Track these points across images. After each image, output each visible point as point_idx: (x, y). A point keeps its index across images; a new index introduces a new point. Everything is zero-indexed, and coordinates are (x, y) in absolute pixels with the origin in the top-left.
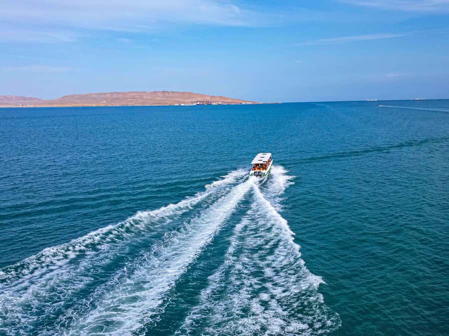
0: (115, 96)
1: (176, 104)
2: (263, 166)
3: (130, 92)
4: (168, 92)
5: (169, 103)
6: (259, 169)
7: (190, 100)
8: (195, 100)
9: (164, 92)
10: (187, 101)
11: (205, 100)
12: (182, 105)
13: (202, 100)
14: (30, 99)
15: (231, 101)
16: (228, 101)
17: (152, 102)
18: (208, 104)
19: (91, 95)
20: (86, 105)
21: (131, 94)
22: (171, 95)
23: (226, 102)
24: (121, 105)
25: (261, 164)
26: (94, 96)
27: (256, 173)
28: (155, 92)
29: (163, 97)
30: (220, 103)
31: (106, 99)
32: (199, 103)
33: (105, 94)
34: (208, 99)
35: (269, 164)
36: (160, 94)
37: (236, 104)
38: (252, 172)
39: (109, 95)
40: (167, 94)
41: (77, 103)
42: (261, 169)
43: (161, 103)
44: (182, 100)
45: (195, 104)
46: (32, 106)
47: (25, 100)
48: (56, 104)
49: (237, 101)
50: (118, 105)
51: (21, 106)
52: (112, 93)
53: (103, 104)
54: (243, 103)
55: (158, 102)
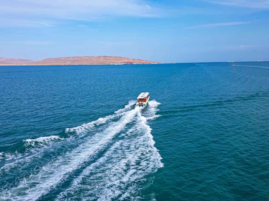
0: (75, 59)
1: (111, 64)
2: (144, 100)
3: (84, 57)
4: (107, 56)
5: (108, 63)
6: (142, 101)
7: (120, 62)
8: (123, 61)
9: (105, 57)
10: (118, 62)
11: (129, 62)
12: (115, 64)
13: (127, 62)
14: (25, 60)
15: (145, 62)
16: (143, 62)
17: (98, 63)
18: (131, 64)
19: (61, 58)
20: (58, 64)
21: (85, 58)
22: (109, 58)
23: (141, 63)
24: (79, 64)
25: (143, 99)
26: (63, 59)
27: (140, 104)
28: (99, 57)
29: (104, 60)
30: (138, 63)
31: (70, 61)
32: (125, 63)
33: (69, 58)
34: (131, 61)
35: (147, 99)
36: (102, 58)
37: (148, 64)
38: (138, 103)
39: (71, 58)
40: (106, 58)
41: (52, 63)
42: (143, 101)
43: (102, 63)
44: (115, 61)
45: (123, 64)
46: (26, 65)
47: (22, 61)
48: (40, 63)
49: (149, 62)
50: (77, 64)
51: (19, 65)
52: (74, 57)
53: (68, 63)
54: (152, 63)
55: (101, 62)
